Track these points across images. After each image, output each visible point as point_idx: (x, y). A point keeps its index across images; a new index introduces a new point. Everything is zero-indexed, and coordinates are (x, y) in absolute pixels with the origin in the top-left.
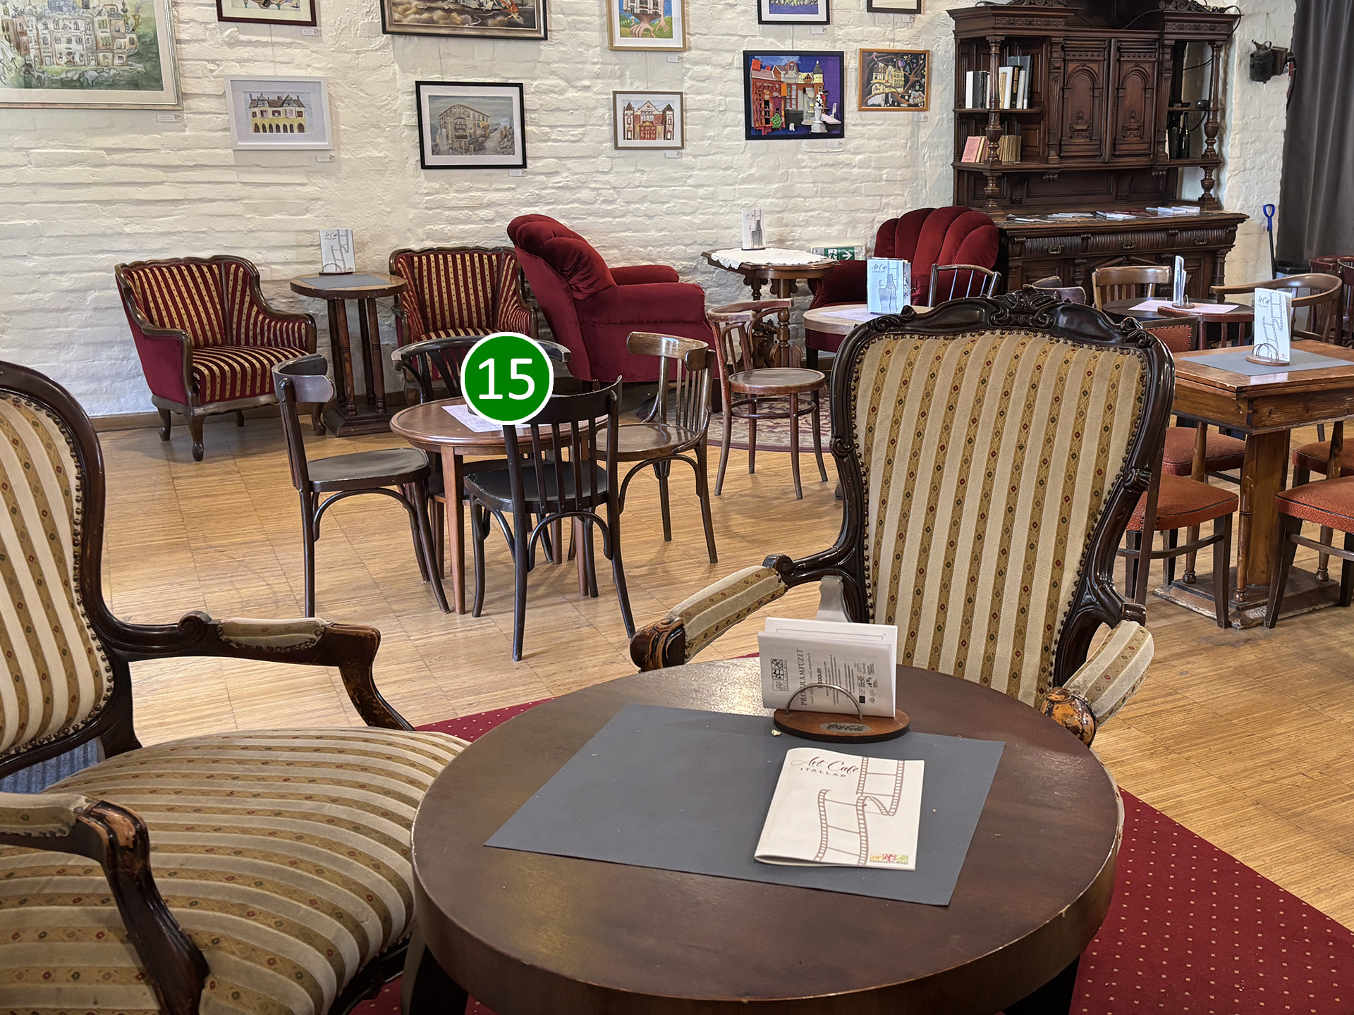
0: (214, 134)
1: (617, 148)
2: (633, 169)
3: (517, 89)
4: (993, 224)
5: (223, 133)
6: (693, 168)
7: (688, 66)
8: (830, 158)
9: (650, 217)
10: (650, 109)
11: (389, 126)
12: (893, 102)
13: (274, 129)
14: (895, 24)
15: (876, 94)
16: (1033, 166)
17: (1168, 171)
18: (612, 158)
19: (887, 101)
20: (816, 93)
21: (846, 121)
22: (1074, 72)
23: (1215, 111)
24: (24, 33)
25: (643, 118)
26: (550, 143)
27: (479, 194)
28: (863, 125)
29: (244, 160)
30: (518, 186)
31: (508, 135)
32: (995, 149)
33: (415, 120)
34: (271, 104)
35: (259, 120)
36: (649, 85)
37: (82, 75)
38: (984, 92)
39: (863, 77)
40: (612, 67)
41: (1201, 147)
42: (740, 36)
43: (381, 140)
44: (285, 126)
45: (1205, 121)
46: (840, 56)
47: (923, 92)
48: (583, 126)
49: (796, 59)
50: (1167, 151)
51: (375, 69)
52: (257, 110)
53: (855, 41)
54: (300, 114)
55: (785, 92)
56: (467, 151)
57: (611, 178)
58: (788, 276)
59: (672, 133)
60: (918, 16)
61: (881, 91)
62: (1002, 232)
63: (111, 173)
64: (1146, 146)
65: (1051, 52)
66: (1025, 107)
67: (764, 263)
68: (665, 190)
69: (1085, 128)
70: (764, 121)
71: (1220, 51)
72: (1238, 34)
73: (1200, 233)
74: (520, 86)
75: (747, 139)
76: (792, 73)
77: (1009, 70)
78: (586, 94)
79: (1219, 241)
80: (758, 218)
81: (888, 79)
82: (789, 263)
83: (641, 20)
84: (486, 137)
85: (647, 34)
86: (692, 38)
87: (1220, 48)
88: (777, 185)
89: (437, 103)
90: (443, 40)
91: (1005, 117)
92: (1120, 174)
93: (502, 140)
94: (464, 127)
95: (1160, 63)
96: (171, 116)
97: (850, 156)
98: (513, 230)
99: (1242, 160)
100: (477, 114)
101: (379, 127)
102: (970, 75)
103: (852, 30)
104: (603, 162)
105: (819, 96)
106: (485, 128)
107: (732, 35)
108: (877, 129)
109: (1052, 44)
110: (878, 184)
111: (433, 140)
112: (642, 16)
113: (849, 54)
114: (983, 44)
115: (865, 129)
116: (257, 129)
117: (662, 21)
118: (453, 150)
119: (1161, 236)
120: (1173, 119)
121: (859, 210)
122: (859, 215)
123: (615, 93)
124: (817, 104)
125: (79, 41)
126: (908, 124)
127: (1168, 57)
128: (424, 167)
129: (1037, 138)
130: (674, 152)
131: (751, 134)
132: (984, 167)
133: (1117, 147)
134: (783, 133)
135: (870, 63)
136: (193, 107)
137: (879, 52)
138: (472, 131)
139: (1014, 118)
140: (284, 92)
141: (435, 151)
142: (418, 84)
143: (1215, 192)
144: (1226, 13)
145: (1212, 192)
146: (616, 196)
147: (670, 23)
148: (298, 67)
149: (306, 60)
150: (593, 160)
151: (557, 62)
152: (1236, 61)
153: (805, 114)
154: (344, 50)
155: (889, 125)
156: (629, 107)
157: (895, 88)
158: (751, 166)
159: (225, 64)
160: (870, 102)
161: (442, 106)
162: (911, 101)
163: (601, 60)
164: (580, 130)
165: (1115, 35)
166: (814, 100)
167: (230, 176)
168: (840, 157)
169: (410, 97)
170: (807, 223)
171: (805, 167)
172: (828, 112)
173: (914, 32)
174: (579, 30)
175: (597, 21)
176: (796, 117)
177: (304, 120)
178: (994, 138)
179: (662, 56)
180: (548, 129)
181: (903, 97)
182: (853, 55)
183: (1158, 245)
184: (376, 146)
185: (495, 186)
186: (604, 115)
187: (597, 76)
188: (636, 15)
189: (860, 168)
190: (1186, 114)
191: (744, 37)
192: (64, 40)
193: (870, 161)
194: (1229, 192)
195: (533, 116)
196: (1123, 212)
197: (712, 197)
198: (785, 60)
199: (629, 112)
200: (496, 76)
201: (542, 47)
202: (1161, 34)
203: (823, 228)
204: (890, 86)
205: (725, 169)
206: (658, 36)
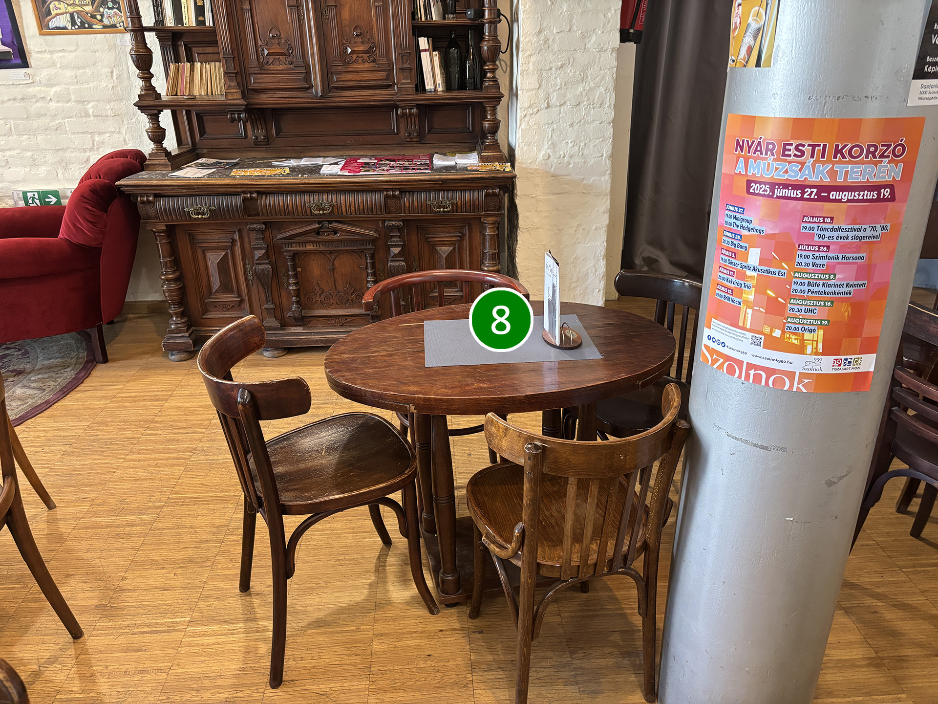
12: (82, 23)
15: (57, 15)
21: (27, 49)
23: (492, 23)
28: (51, 52)
47: (119, 9)
61: (63, 10)
73: (441, 196)
97: (43, 89)
108: (70, 56)
110: (84, 120)
115: (55, 56)
121: (67, 148)
122: (68, 154)
126: (110, 50)
155: (84, 51)
157: (80, 5)
160: (52, 24)
162: (106, 21)
168: (30, 90)
170: (7, 164)
181: (94, 16)
189: (58, 101)
193: (68, 94)
194: (524, 137)
203: (27, 169)
204: (74, 4)
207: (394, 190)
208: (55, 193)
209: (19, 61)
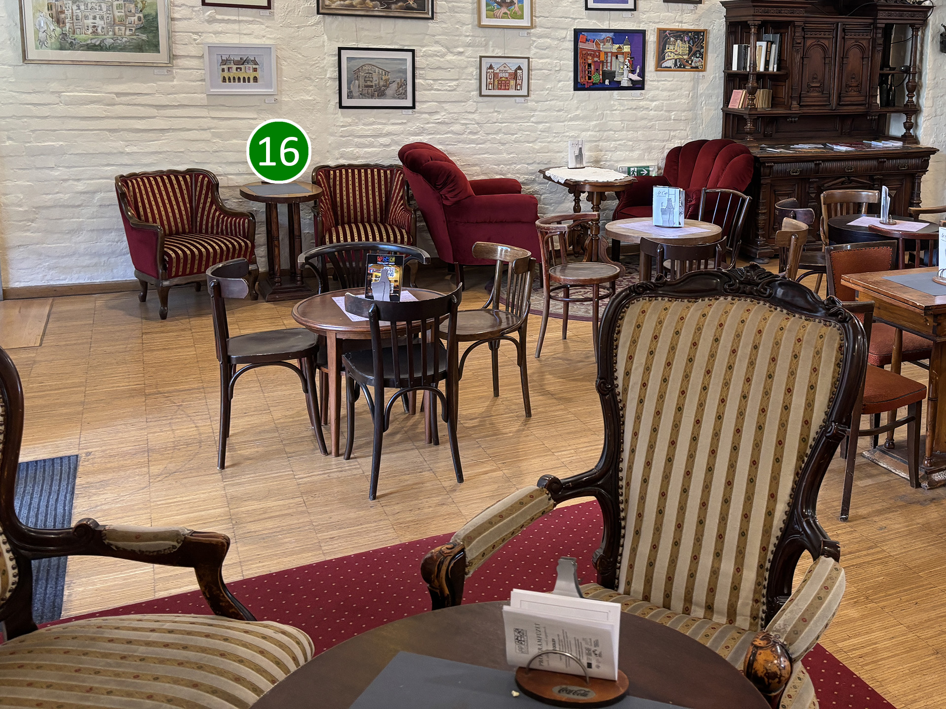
0: (194, 84)
1: (481, 95)
2: (492, 110)
3: (410, 53)
4: (750, 153)
5: (200, 83)
6: (535, 110)
7: (534, 39)
8: (633, 104)
9: (504, 144)
10: (505, 69)
11: (318, 78)
12: (680, 65)
13: (237, 80)
14: (683, 11)
15: (668, 60)
16: (780, 112)
17: (879, 116)
18: (477, 102)
19: (676, 64)
20: (625, 59)
21: (646, 78)
22: (811, 46)
23: (914, 74)
24: (62, 12)
25: (500, 75)
26: (433, 92)
27: (380, 126)
28: (658, 81)
29: (214, 102)
30: (408, 121)
31: (403, 85)
32: (753, 100)
33: (337, 74)
34: (236, 63)
35: (226, 74)
36: (506, 51)
37: (103, 41)
38: (746, 59)
39: (659, 48)
40: (479, 39)
41: (904, 99)
42: (572, 18)
43: (311, 88)
44: (244, 78)
45: (907, 80)
46: (643, 33)
47: (702, 58)
48: (457, 80)
49: (611, 35)
50: (878, 102)
51: (310, 39)
52: (225, 67)
53: (654, 23)
54: (255, 70)
55: (602, 58)
56: (372, 96)
57: (476, 116)
58: (600, 190)
59: (521, 86)
60: (700, 5)
61: (672, 57)
62: (756, 159)
63: (120, 110)
64: (862, 98)
65: (795, 32)
66: (775, 70)
67: (583, 180)
68: (514, 126)
69: (818, 85)
70: (587, 78)
71: (918, 31)
72: (931, 19)
73: (902, 161)
74: (413, 51)
75: (575, 90)
76: (608, 45)
77: (764, 44)
78: (460, 58)
79: (917, 167)
80: (580, 146)
81: (679, 48)
82: (600, 180)
84: (387, 86)
85: (505, 16)
86: (537, 20)
87: (918, 29)
88: (595, 122)
89: (353, 62)
90: (359, 19)
91: (760, 76)
92: (843, 118)
93: (398, 88)
94: (371, 79)
95: (874, 40)
96: (165, 71)
97: (649, 102)
98: (402, 154)
99: (933, 109)
100: (381, 71)
101: (311, 79)
102: (736, 47)
103: (652, 15)
104: (470, 105)
105: (627, 61)
106: (386, 80)
107: (566, 18)
108: (668, 84)
109: (795, 26)
110: (667, 122)
111: (349, 88)
113: (649, 31)
114: (745, 26)
115: (660, 84)
116: (224, 80)
118: (362, 95)
119: (874, 163)
120: (883, 79)
121: (653, 140)
123: (481, 57)
124: (626, 66)
125: (102, 18)
127: (880, 35)
128: (341, 107)
129: (784, 92)
130: (522, 99)
131: (578, 87)
132: (745, 112)
133: (842, 99)
134: (601, 86)
135: (664, 38)
136: (180, 64)
137: (671, 30)
138: (377, 82)
139: (767, 77)
140: (245, 54)
141: (349, 97)
142: (340, 49)
143: (914, 131)
144: (923, 5)
145: (911, 131)
146: (479, 129)
147: (522, 9)
148: (256, 37)
149: (262, 33)
150: (463, 104)
151: (440, 35)
152: (930, 39)
153: (617, 73)
154: (289, 26)
155: (677, 81)
156: (491, 67)
157: (682, 55)
158: (577, 108)
159: (204, 35)
160: (664, 65)
161: (356, 65)
163: (471, 34)
164: (455, 83)
165: (842, 20)
166: (624, 63)
167: (204, 112)
168: (641, 103)
169: (333, 59)
170: (616, 149)
171: (616, 110)
172: (633, 72)
173: (696, 16)
174: (457, 12)
175: (470, 6)
176: (611, 75)
177: (258, 74)
178: (752, 92)
179: (516, 32)
180: (432, 82)
181: (687, 62)
182: (653, 32)
183: (871, 169)
184: (308, 92)
185: (392, 121)
186: (472, 72)
187: (469, 45)
189: (655, 111)
190: (893, 75)
191: (575, 19)
192: (91, 17)
193: (663, 106)
194: (924, 131)
195: (421, 72)
196: (846, 144)
197: (548, 130)
198: (604, 35)
199: (490, 71)
200: (396, 44)
201: (430, 24)
202: (875, 19)
203: (627, 153)
204: (679, 54)
205: (558, 111)
206: (513, 18)
208: (647, 168)
209: (640, 86)
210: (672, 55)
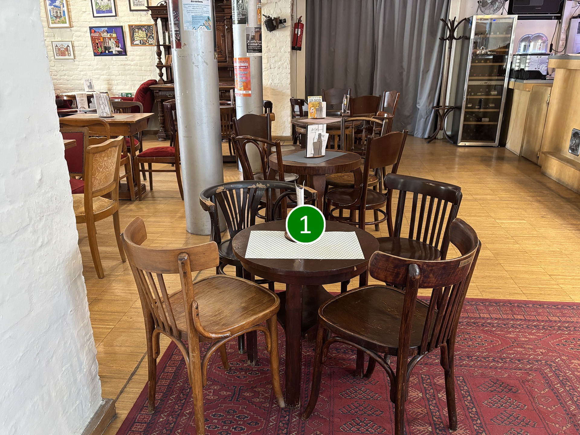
1: (55, 59)
2: (61, 65)
6: (79, 65)
7: (73, 32)
8: (123, 63)
9: (68, 81)
10: (63, 47)
12: (143, 43)
14: (141, 15)
15: (136, 40)
18: (55, 62)
19: (141, 43)
20: (114, 40)
21: (127, 50)
25: (61, 49)
28: (133, 51)
36: (64, 39)
39: (131, 34)
40: (51, 33)
42: (88, 22)
46: (122, 27)
47: (154, 39)
49: (106, 29)
53: (127, 22)
55: (102, 40)
57: (55, 68)
59: (71, 54)
61: (138, 39)
64: (224, 58)
68: (71, 72)
70: (97, 50)
76: (105, 34)
80: (90, 82)
81: (140, 35)
83: (57, 18)
85: (59, 22)
86: (73, 23)
97: (130, 62)
103: (125, 18)
104: (52, 63)
107: (86, 22)
108: (139, 53)
110: (141, 72)
112: (56, 17)
115: (134, 53)
117: (63, 18)
121: (135, 80)
122: (135, 82)
123: (52, 42)
124: (114, 44)
126: (150, 51)
130: (73, 60)
131: (96, 55)
134: (105, 54)
135: (133, 29)
137: (136, 25)
147: (65, 18)
155: (143, 51)
156: (57, 46)
157: (143, 38)
158: (97, 65)
160: (135, 43)
162: (150, 43)
163: (47, 31)
170: (117, 84)
171: (115, 65)
173: (148, 18)
175: (44, 19)
176: (108, 48)
179: (65, 29)
181: (146, 41)
182: (126, 27)
186: (50, 48)
187: (47, 36)
188: (55, 17)
189: (134, 66)
191: (90, 22)
193: (137, 64)
198: (103, 29)
203: (123, 86)
204: (141, 38)
205: (89, 66)
206: (62, 23)
207: (223, 90)
208: (131, 94)
209: (124, 54)
210: (138, 38)
